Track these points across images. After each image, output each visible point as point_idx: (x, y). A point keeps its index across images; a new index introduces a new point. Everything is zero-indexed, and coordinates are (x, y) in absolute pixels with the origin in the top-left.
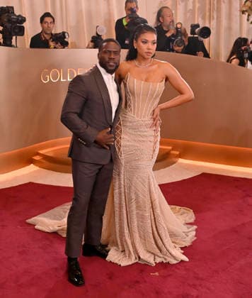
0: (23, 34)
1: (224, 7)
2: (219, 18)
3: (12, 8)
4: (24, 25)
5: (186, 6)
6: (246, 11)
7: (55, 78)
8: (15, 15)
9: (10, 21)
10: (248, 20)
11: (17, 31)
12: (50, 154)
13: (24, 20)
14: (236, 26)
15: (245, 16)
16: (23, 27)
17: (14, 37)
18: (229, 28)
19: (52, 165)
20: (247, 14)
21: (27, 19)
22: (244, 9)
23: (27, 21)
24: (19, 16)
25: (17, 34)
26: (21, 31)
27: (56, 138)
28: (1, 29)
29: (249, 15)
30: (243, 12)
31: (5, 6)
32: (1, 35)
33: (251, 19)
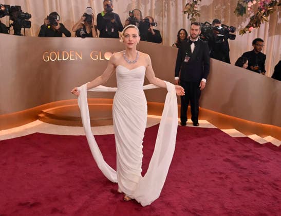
0: (30, 27)
1: (172, 9)
2: (168, 16)
3: (20, 7)
4: (30, 20)
6: (187, 11)
7: (54, 58)
8: (23, 13)
9: (19, 17)
10: (188, 18)
11: (25, 25)
12: (51, 113)
13: (30, 16)
14: (180, 22)
16: (30, 22)
17: (22, 29)
18: (176, 23)
20: (187, 14)
21: (32, 16)
22: (186, 10)
23: (32, 18)
24: (27, 13)
25: (25, 27)
26: (28, 25)
27: (55, 101)
28: (12, 22)
29: (189, 15)
30: (185, 12)
31: (14, 5)
32: (12, 27)
33: (190, 17)
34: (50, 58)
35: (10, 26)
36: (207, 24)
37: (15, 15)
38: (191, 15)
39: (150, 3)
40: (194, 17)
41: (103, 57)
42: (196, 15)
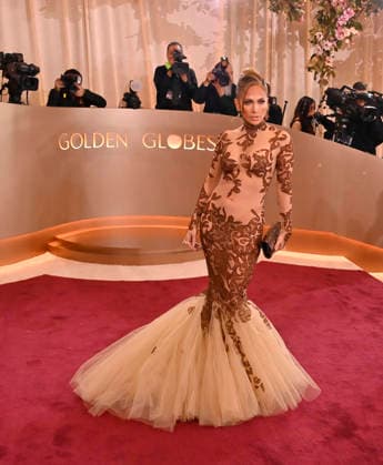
0: (36, 89)
1: (286, 62)
2: (280, 75)
3: (21, 55)
4: (37, 76)
5: (242, 60)
6: (313, 68)
8: (26, 64)
9: (18, 71)
10: (315, 79)
11: (28, 84)
12: (69, 240)
13: (37, 71)
15: (312, 74)
16: (37, 80)
17: (24, 93)
18: (293, 89)
19: (73, 253)
20: (314, 71)
21: (41, 69)
22: (310, 65)
23: (41, 73)
24: (32, 65)
25: (28, 89)
26: (34, 85)
27: (79, 219)
28: (6, 81)
29: (316, 73)
30: (309, 69)
31: (11, 52)
32: (7, 89)
33: (318, 78)
34: (71, 144)
35: (3, 88)
36: (346, 90)
37: (12, 68)
38: (320, 74)
39: (248, 52)
40: (325, 77)
41: (164, 143)
42: (328, 75)
